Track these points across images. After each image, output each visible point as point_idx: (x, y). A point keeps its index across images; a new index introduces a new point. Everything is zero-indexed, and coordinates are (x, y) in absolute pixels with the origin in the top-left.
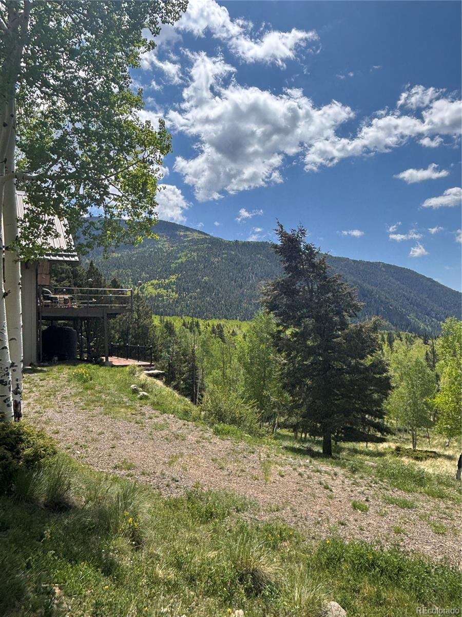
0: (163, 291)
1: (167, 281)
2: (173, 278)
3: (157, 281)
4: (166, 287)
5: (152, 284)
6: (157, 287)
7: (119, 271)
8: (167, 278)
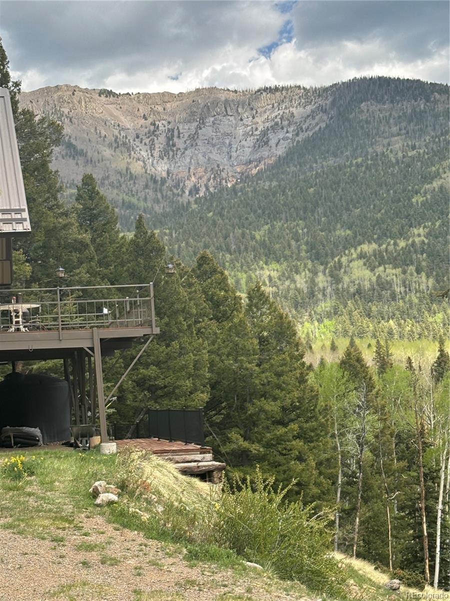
0: (391, 273)
1: (402, 244)
2: (419, 234)
3: (374, 246)
4: (401, 260)
5: (361, 256)
6: (373, 261)
7: (273, 226)
8: (402, 234)
